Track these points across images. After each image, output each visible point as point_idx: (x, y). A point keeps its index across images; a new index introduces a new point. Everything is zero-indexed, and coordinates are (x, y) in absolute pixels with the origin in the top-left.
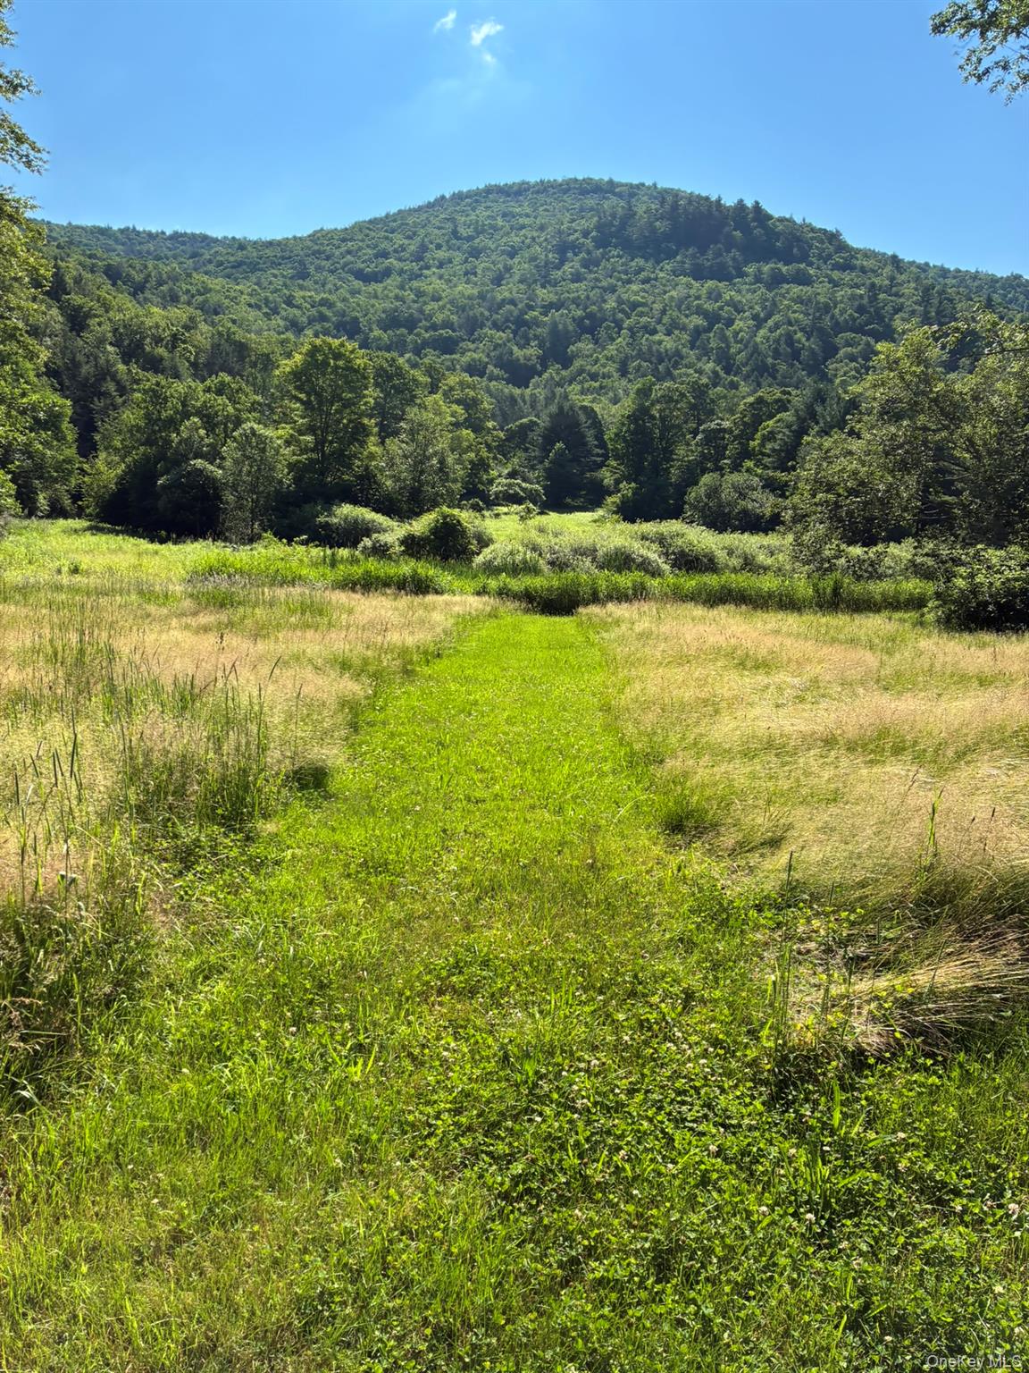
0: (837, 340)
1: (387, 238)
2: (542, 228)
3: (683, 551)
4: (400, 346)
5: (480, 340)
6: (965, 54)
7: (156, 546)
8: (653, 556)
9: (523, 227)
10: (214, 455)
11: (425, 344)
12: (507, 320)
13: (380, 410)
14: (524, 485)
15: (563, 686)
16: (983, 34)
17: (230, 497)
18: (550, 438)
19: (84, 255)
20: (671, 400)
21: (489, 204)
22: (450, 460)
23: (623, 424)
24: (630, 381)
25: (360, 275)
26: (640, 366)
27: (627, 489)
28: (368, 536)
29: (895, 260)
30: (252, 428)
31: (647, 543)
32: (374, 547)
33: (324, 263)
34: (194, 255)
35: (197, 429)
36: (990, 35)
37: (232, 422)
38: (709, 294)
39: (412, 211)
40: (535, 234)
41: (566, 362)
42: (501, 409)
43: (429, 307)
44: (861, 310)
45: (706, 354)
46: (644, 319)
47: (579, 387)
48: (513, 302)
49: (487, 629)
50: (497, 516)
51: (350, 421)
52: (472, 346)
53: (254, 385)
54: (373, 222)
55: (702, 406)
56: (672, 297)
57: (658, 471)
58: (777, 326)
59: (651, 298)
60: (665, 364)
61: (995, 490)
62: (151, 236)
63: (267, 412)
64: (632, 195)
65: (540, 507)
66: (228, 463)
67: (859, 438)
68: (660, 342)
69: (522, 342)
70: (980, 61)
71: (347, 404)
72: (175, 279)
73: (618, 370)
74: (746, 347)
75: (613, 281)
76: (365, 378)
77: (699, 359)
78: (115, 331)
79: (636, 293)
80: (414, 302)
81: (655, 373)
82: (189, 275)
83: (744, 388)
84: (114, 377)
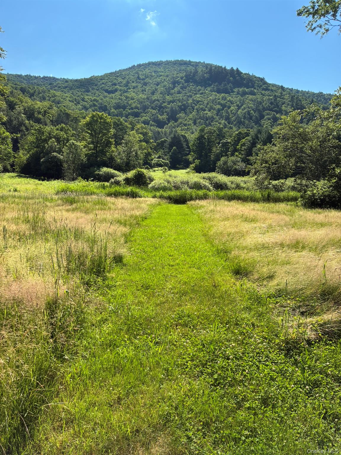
0: (264, 113)
1: (116, 79)
2: (167, 76)
3: (217, 183)
4: (121, 115)
5: (147, 113)
6: (308, 22)
7: (41, 182)
8: (207, 184)
9: (161, 76)
10: (60, 151)
11: (129, 114)
12: (156, 106)
13: (115, 136)
14: (163, 161)
15: (189, 228)
16: (313, 17)
17: (65, 165)
18: (171, 145)
19: (13, 84)
20: (211, 133)
21: (149, 68)
22: (139, 153)
23: (195, 141)
24: (197, 126)
25: (107, 91)
26: (200, 121)
27: (197, 162)
28: (113, 178)
29: (282, 87)
30: (73, 142)
31: (205, 180)
32: (115, 182)
33: (94, 87)
34: (50, 84)
35: (54, 143)
36: (316, 17)
37: (66, 140)
38: (223, 98)
39: (124, 70)
40: (165, 78)
41: (176, 120)
42: (155, 136)
43: (130, 102)
44: (271, 103)
45: (222, 118)
46: (201, 106)
47: (180, 128)
48: (158, 100)
49: (158, 209)
50: (154, 171)
51: (106, 140)
52: (145, 115)
53: (72, 128)
54: (111, 73)
55: (221, 135)
56: (210, 99)
57: (207, 156)
58: (245, 108)
59: (204, 99)
60: (208, 121)
61: (320, 163)
62: (36, 78)
63: (78, 137)
64: (197, 66)
65: (168, 168)
66: (65, 154)
67: (276, 146)
68: (207, 114)
69: (161, 113)
70: (312, 25)
71: (104, 134)
72: (44, 92)
73: (193, 123)
74: (235, 115)
75: (191, 94)
76: (110, 126)
77: (220, 119)
78: (24, 109)
79: (199, 98)
80: (125, 100)
81: (205, 124)
82: (49, 91)
83: (234, 129)
84: (24, 125)
